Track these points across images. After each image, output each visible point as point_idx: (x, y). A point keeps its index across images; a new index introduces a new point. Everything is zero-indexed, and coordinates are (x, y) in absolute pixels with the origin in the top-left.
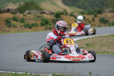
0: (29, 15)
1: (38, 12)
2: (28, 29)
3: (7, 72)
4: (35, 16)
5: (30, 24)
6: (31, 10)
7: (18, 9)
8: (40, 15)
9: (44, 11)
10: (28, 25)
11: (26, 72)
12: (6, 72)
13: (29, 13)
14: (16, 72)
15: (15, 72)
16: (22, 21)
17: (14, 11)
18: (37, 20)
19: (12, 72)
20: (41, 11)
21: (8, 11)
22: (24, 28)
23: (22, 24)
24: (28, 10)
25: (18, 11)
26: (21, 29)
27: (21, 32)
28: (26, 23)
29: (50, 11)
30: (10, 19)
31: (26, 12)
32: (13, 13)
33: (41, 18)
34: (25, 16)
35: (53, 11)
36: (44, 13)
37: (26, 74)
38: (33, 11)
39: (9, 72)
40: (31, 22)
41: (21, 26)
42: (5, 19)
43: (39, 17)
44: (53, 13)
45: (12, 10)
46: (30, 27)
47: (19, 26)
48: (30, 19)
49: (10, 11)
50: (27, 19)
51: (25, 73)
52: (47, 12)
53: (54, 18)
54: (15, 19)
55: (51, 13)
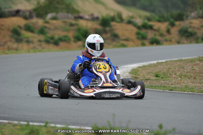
0: (54, 22)
1: (70, 15)
2: (51, 46)
3: (13, 122)
4: (65, 22)
5: (56, 37)
6: (57, 13)
7: (35, 10)
8: (73, 22)
9: (81, 15)
10: (52, 38)
11: (47, 123)
12: (10, 122)
13: (54, 18)
14: (28, 122)
15: (26, 123)
16: (42, 31)
17: (28, 14)
18: (68, 31)
19: (22, 123)
20: (76, 15)
21: (17, 13)
22: (44, 45)
23: (42, 37)
24: (52, 12)
25: (34, 14)
26: (40, 45)
27: (40, 51)
28: (49, 35)
29: (92, 15)
30: (20, 27)
31: (50, 16)
32: (26, 18)
33: (75, 27)
34: (47, 22)
35: (96, 15)
36: (81, 18)
37: (45, 126)
38: (60, 15)
39: (16, 122)
40: (58, 34)
41: (40, 41)
42: (11, 28)
43: (72, 25)
44: (97, 18)
45: (24, 12)
46: (56, 43)
47: (35, 40)
48: (56, 28)
49: (21, 13)
50: (50, 29)
51: (44, 124)
52: (87, 17)
53: (99, 27)
54: (28, 29)
55: (94, 19)
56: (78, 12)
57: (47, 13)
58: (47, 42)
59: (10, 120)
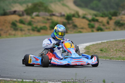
0: (37, 18)
1: (47, 14)
2: (36, 33)
3: (13, 79)
4: (44, 18)
5: (39, 27)
6: (39, 12)
7: (25, 11)
8: (49, 18)
9: (54, 13)
10: (36, 28)
12: (11, 79)
13: (37, 16)
14: (23, 80)
15: (21, 80)
16: (30, 24)
17: (21, 13)
18: (46, 23)
19: (19, 80)
20: (51, 13)
21: (14, 12)
22: (31, 32)
23: (30, 27)
24: (36, 11)
25: (25, 13)
26: (29, 32)
27: (29, 36)
28: (34, 26)
29: (61, 13)
30: (16, 21)
31: (34, 14)
32: (20, 15)
33: (50, 21)
34: (33, 18)
35: (63, 13)
36: (54, 15)
38: (41, 13)
39: (15, 80)
40: (40, 25)
41: (29, 30)
42: (11, 22)
43: (48, 19)
44: (64, 15)
45: (19, 12)
46: (39, 31)
47: (26, 29)
48: (38, 22)
49: (17, 13)
50: (35, 22)
51: (32, 81)
52: (57, 14)
53: (65, 21)
54: (22, 22)
55: (62, 16)
56: (52, 11)
57: (32, 13)
58: (33, 30)
59: (11, 78)
